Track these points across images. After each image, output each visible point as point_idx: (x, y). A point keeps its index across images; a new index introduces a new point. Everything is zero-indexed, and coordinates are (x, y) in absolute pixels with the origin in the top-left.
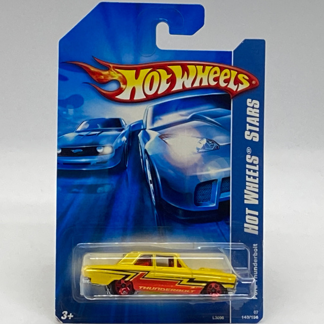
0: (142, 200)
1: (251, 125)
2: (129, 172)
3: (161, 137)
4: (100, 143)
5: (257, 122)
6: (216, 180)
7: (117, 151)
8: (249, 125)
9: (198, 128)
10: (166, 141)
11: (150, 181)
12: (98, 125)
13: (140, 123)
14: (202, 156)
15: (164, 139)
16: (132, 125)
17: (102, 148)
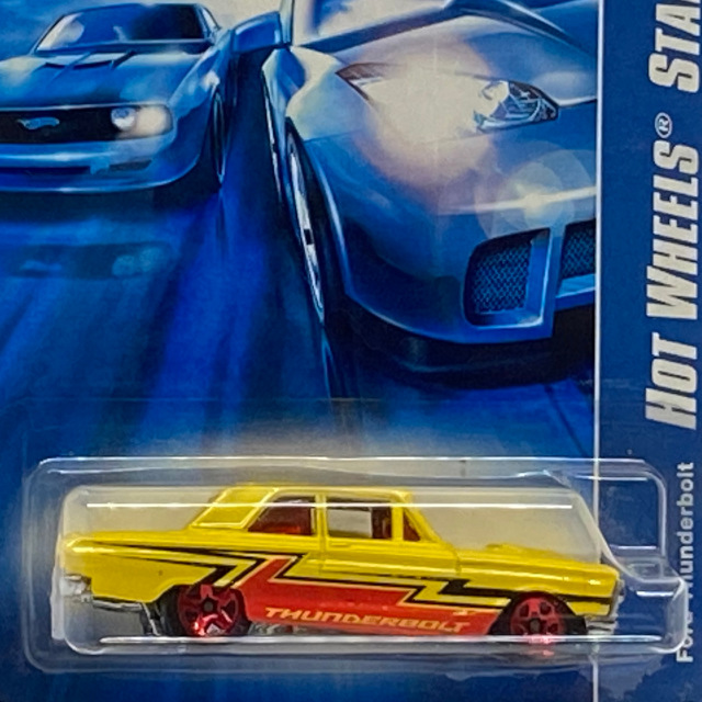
0: (276, 300)
1: (670, 31)
2: (229, 202)
3: (345, 74)
4: (122, 96)
5: (693, 21)
6: (546, 231)
7: (185, 123)
8: (665, 33)
9: (478, 41)
10: (363, 88)
11: (307, 232)
12: (117, 29)
13: (270, 24)
14: (495, 143)
15: (355, 82)
16: (238, 32)
17: (131, 111)
